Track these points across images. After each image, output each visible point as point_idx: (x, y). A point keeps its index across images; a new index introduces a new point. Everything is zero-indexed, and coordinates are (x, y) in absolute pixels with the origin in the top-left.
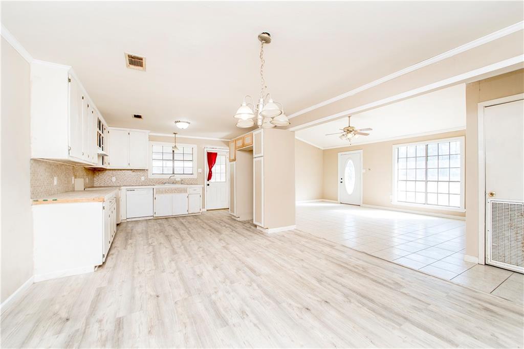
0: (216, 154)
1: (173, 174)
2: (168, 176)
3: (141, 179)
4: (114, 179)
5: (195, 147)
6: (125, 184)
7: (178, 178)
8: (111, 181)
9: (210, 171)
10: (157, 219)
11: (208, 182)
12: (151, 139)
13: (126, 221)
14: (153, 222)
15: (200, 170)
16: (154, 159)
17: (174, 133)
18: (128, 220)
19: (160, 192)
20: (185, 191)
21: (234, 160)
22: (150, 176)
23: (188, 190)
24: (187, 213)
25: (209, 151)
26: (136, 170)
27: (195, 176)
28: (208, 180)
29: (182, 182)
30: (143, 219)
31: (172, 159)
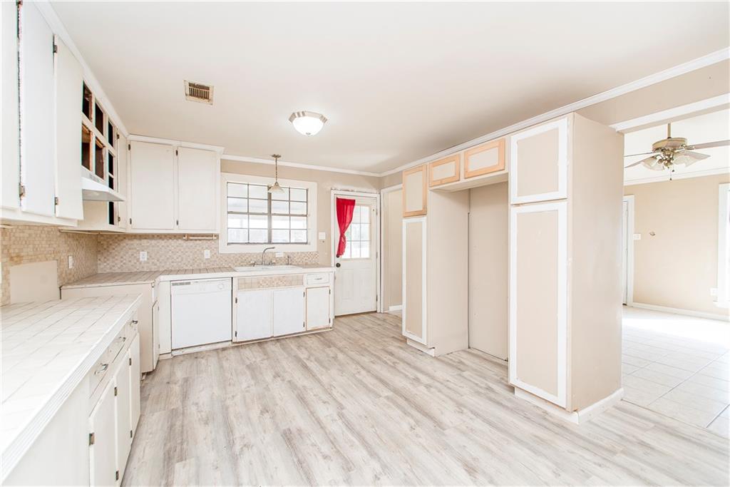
0: (352, 203)
1: (270, 242)
2: (260, 249)
3: (203, 254)
4: (143, 256)
5: (313, 186)
6: (168, 266)
7: (280, 252)
8: (138, 260)
9: (342, 235)
10: (240, 345)
11: (338, 261)
12: (226, 167)
13: (169, 356)
14: (232, 354)
15: (323, 236)
16: (231, 212)
17: (274, 156)
18: (175, 353)
19: (247, 285)
20: (299, 281)
21: (422, 213)
22: (223, 249)
23: (305, 280)
24: (303, 329)
25: (339, 197)
26: (194, 235)
27: (312, 248)
28: (338, 256)
29: (288, 261)
30: (209, 348)
31: (266, 212)
